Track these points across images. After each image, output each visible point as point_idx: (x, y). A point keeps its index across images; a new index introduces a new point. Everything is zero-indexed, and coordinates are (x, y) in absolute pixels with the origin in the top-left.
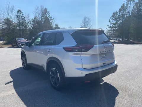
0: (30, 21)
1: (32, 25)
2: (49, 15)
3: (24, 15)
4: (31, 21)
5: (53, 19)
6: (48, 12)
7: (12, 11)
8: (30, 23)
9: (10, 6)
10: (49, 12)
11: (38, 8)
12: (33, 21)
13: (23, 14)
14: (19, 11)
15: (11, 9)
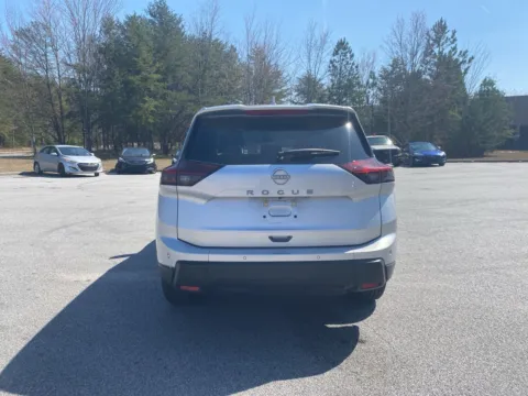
0: (374, 78)
1: (380, 90)
2: (453, 46)
3: (358, 59)
4: (377, 75)
5: (470, 61)
6: (449, 35)
7: (321, 48)
8: (374, 85)
9: (317, 34)
10: (454, 33)
11: (400, 24)
12: (386, 75)
13: (352, 56)
14: (342, 46)
15: (319, 43)
